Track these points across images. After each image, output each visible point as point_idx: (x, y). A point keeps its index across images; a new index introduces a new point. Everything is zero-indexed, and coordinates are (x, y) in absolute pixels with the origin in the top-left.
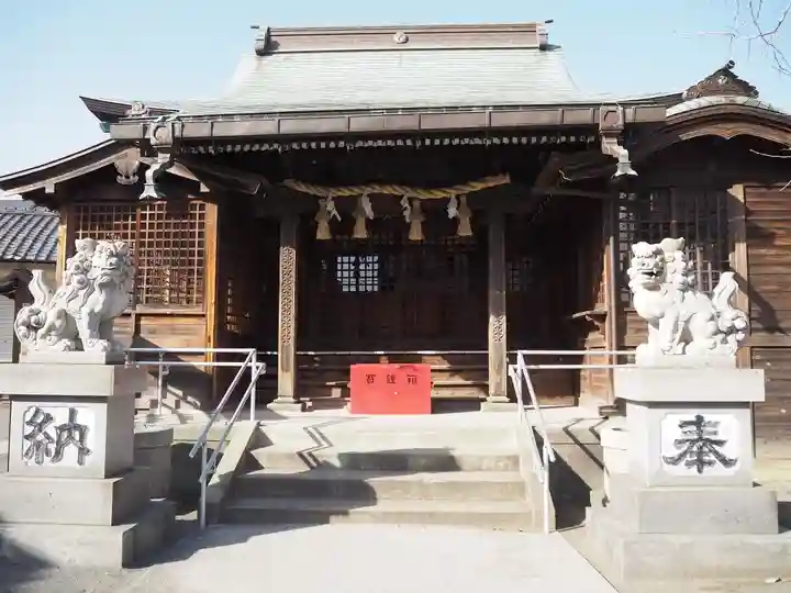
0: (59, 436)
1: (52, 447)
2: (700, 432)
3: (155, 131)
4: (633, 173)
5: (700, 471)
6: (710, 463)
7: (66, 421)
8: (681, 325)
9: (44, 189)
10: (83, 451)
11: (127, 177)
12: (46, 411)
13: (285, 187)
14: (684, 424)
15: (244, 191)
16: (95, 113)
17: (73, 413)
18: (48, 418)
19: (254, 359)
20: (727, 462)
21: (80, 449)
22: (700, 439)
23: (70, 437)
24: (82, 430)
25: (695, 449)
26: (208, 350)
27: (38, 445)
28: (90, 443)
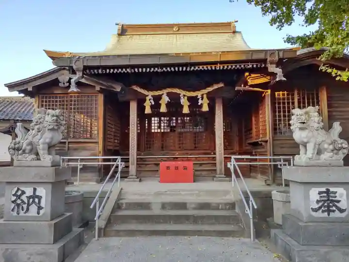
0: (28, 201)
1: (25, 206)
2: (328, 196)
3: (75, 63)
4: (285, 79)
5: (329, 215)
6: (334, 211)
7: (32, 194)
8: (317, 146)
9: (27, 89)
10: (40, 208)
11: (64, 84)
12: (22, 189)
13: (132, 89)
14: (320, 193)
15: (114, 90)
16: (50, 57)
17: (35, 190)
18: (23, 193)
19: (120, 161)
20: (342, 211)
21: (39, 207)
22: (328, 200)
23: (34, 202)
24: (40, 198)
25: (326, 204)
26: (99, 157)
27: (18, 205)
28: (43, 204)
